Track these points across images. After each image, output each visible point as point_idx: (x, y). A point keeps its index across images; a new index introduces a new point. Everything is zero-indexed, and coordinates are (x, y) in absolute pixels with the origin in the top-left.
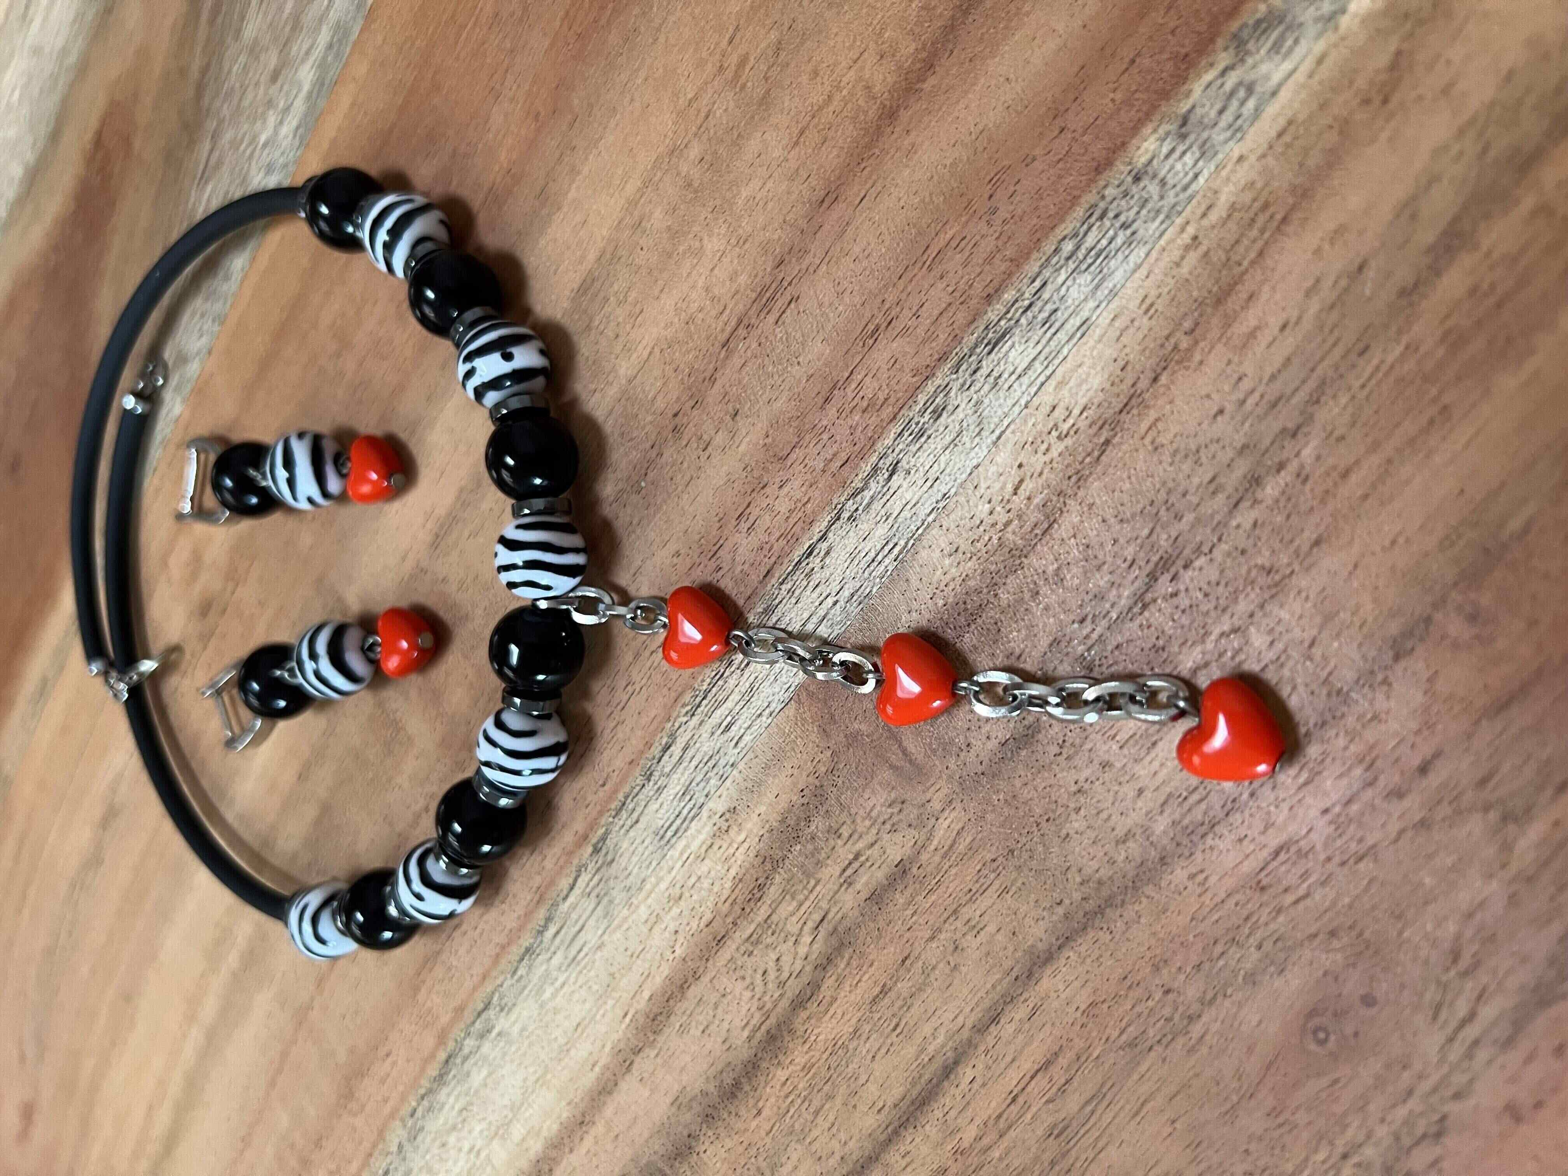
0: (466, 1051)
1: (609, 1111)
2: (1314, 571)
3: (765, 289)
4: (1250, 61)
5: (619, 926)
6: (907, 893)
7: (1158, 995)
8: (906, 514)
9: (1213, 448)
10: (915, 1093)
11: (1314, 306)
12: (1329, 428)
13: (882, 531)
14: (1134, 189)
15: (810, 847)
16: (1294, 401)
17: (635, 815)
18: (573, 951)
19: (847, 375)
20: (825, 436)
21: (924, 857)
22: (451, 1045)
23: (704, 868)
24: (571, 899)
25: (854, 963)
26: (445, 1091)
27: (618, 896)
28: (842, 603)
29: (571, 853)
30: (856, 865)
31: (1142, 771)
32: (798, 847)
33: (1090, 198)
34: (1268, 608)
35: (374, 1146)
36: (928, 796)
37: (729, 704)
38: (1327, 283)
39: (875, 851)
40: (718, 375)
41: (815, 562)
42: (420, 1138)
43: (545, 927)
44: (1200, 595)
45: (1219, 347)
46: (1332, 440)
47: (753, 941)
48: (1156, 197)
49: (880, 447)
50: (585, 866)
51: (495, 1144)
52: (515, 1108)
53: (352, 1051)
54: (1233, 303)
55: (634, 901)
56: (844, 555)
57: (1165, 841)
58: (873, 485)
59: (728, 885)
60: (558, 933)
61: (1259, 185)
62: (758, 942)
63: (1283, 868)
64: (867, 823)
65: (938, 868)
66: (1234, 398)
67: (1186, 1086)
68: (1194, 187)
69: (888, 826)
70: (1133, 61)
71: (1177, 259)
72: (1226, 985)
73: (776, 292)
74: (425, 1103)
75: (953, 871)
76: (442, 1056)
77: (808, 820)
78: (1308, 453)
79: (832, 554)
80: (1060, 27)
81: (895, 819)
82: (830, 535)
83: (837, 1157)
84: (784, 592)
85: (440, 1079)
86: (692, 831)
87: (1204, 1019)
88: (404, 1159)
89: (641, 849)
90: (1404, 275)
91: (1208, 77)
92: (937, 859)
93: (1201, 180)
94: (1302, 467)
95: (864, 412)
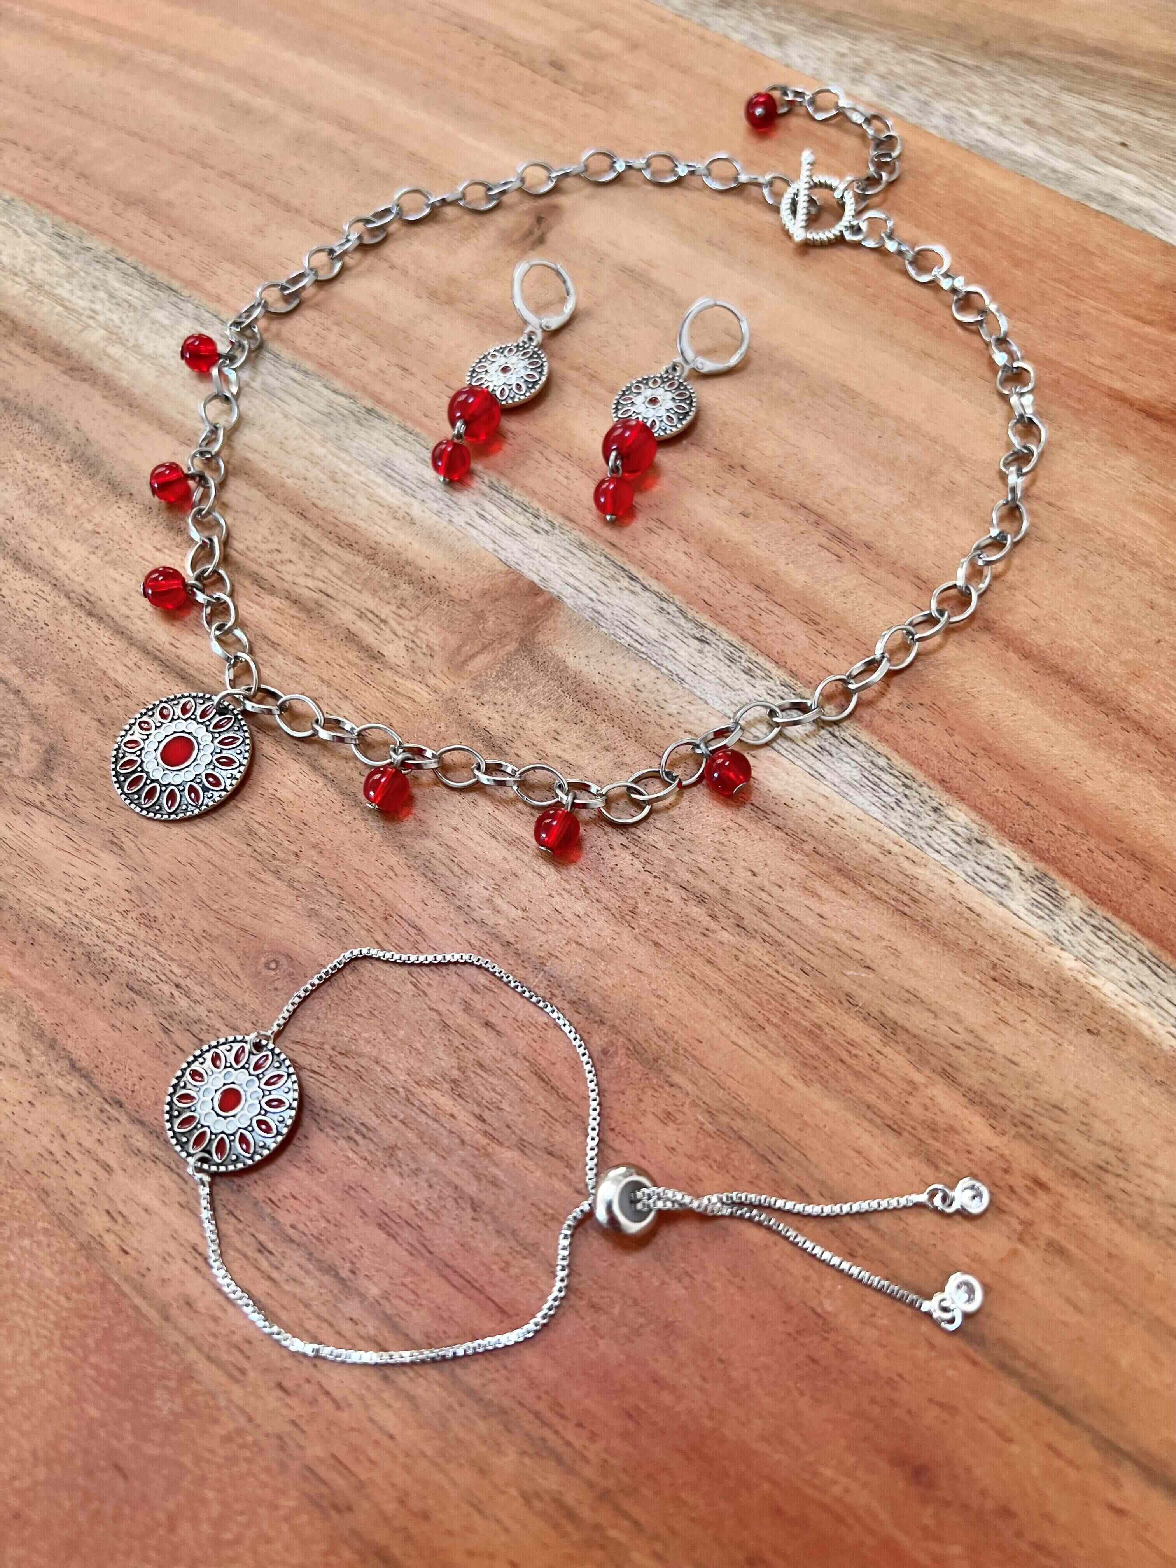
0: (182, 305)
1: (144, 427)
2: (633, 943)
3: (848, 536)
4: (1026, 886)
5: (307, 433)
6: (358, 661)
7: (293, 848)
8: (667, 652)
9: (727, 870)
10: (192, 671)
11: (839, 937)
12: (745, 950)
13: (653, 634)
14: (927, 808)
15: (388, 584)
16: (765, 925)
17: (401, 442)
18: (281, 394)
19: (779, 601)
20: (728, 586)
21: (388, 673)
22: (186, 293)
23: (362, 499)
24: (325, 392)
25: (295, 621)
26: (145, 287)
27: (332, 430)
28: (592, 604)
29: (364, 389)
30: (377, 621)
31: (472, 830)
32: (386, 575)
33: (921, 777)
34: (604, 912)
35: (87, 226)
36: (438, 675)
37: (502, 517)
38: (857, 945)
39: (388, 635)
40: (777, 500)
41: (625, 582)
42: (98, 266)
43: (299, 371)
44: (612, 865)
45: (806, 872)
46: (735, 951)
47: (305, 542)
48: (921, 824)
49: (720, 630)
50: (355, 402)
51: (102, 332)
52: (137, 348)
53: (170, 204)
54: (839, 880)
55: (329, 444)
56: (631, 605)
57: (418, 848)
58: (690, 625)
59: (350, 520)
60: (294, 380)
61: (931, 895)
62: (304, 545)
63: (403, 932)
64: (412, 629)
65: (381, 683)
66: (766, 883)
67: (222, 872)
68: (930, 850)
69: (411, 645)
70: (1028, 804)
71: (873, 839)
72: (307, 897)
73: (846, 544)
74: (131, 271)
75: (379, 695)
76: (176, 285)
77: (410, 582)
78: (724, 936)
79: (632, 597)
80: (1055, 751)
81: (418, 650)
82: (647, 594)
83: (128, 613)
84: (599, 558)
85: (154, 283)
86: (392, 489)
87: (278, 882)
88: (78, 253)
89: (373, 448)
90: (863, 996)
91: (1014, 857)
92: (388, 683)
93: (936, 855)
94: (714, 932)
95: (750, 617)
